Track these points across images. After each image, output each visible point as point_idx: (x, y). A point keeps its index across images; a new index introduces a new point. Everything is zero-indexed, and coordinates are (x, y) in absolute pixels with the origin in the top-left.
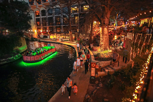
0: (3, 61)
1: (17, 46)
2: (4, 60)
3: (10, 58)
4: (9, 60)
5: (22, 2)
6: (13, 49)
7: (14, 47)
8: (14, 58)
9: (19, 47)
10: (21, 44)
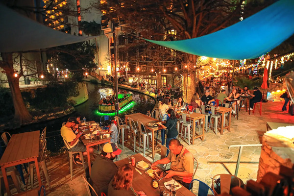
0: (51, 116)
1: (72, 95)
2: (52, 114)
3: (59, 113)
4: (58, 115)
5: (92, 23)
6: (66, 99)
7: (68, 97)
8: (65, 113)
9: (75, 97)
10: (79, 92)
